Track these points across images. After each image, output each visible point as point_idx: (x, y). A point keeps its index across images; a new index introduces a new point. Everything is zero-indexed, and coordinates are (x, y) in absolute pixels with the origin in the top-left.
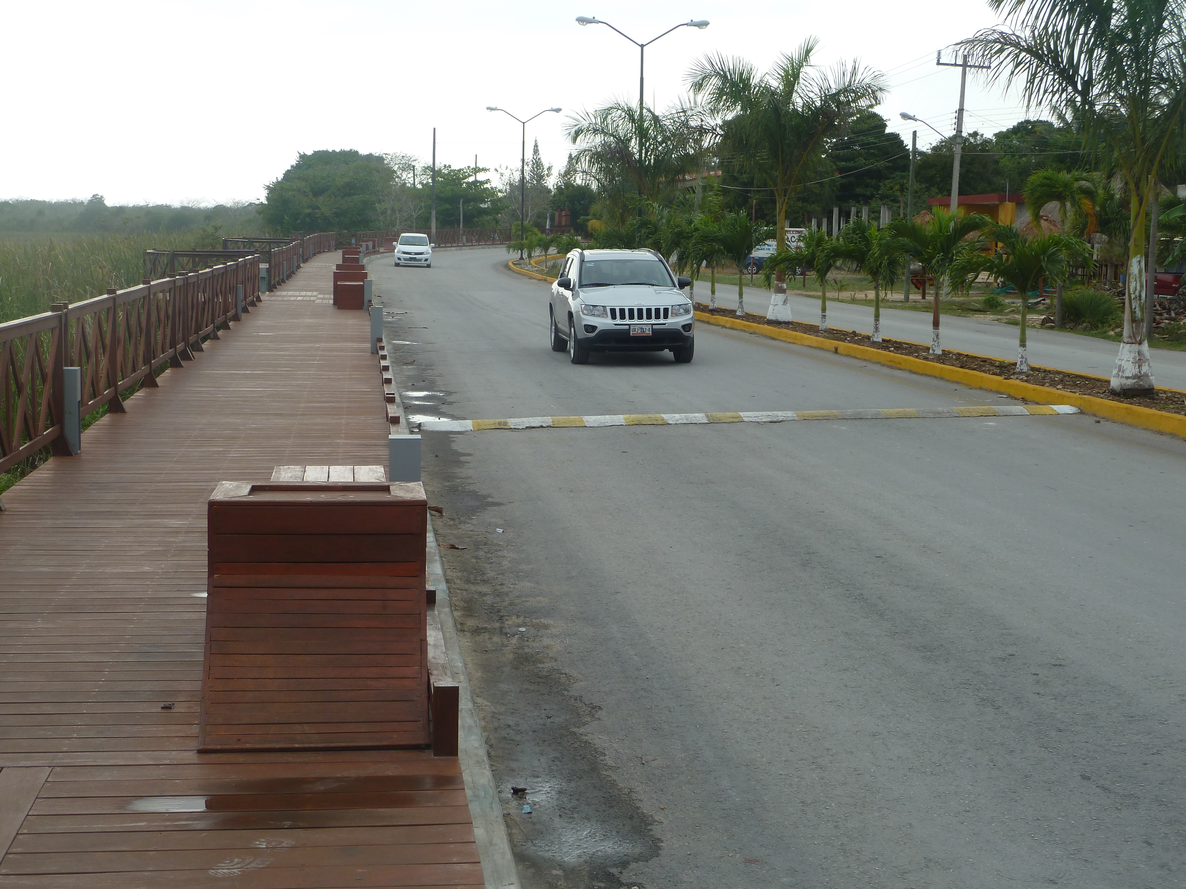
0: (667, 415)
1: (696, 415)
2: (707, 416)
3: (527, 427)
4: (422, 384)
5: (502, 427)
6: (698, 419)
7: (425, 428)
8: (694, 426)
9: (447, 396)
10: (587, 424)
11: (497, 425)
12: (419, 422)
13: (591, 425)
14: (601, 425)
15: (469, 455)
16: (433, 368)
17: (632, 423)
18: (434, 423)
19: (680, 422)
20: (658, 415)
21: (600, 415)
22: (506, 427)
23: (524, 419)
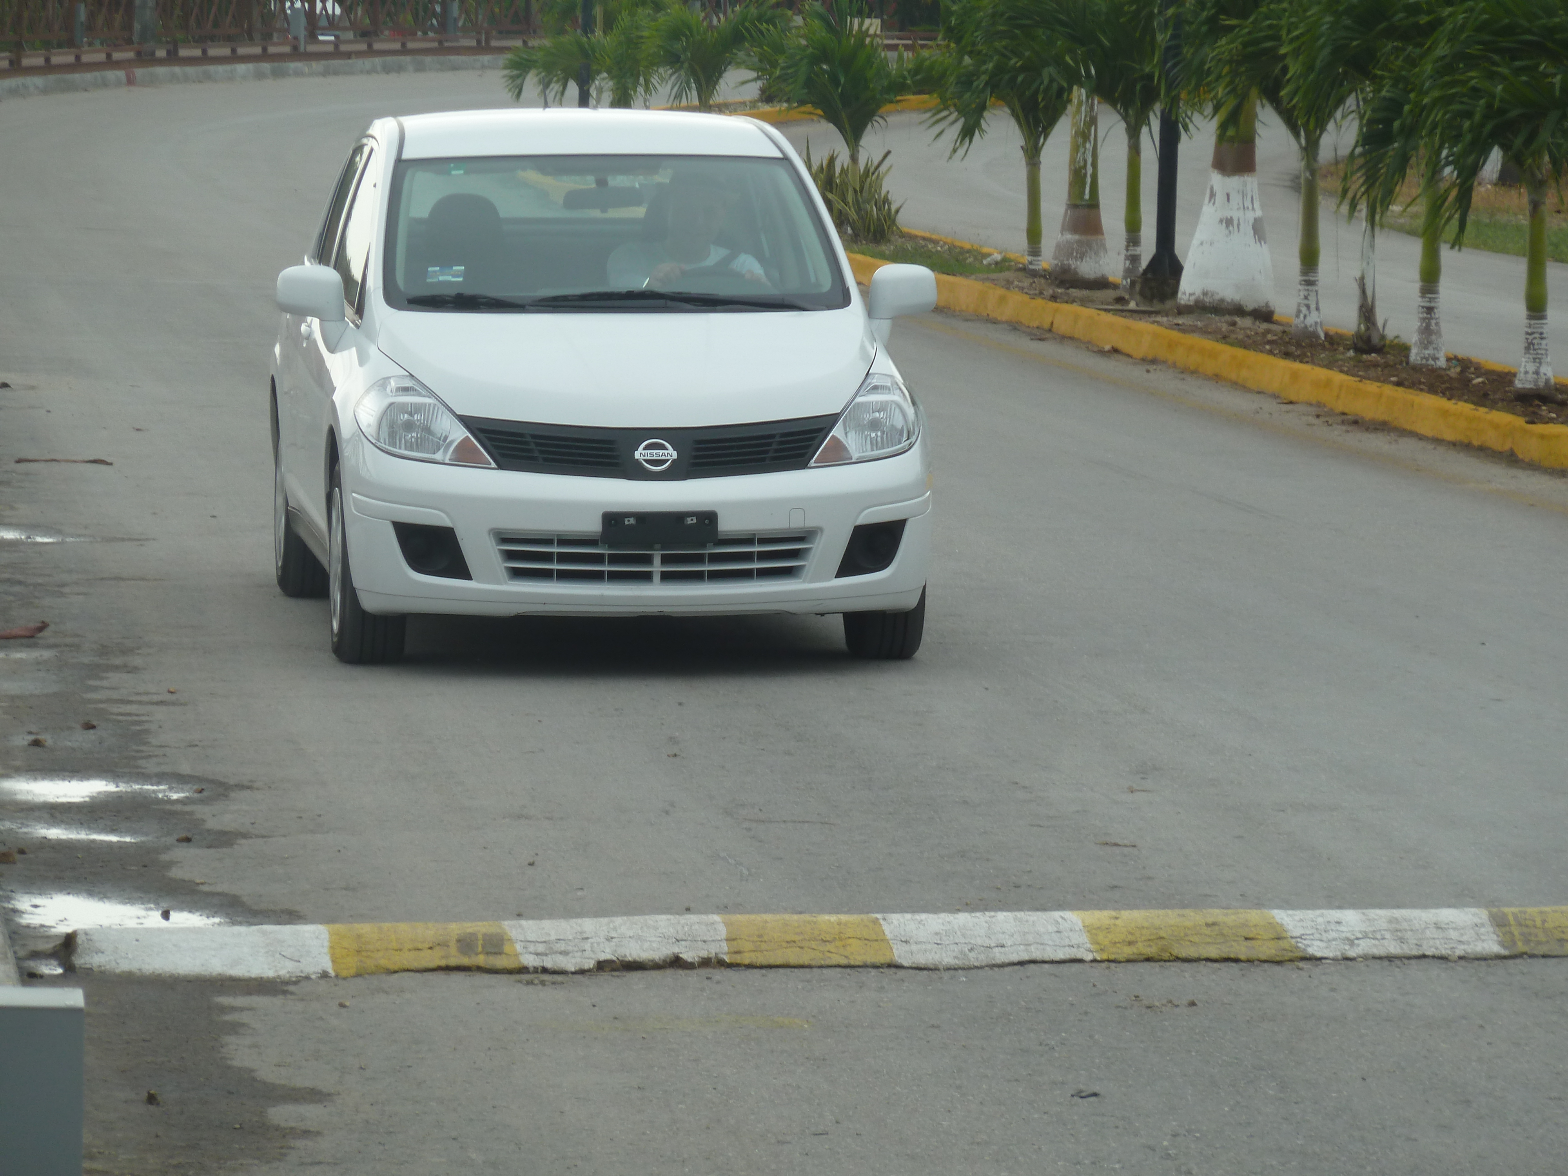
0: (1299, 914)
1: (1447, 915)
2: (1499, 922)
3: (602, 966)
4: (79, 740)
5: (481, 960)
6: (1454, 935)
7: (96, 961)
8: (1435, 970)
9: (202, 801)
10: (901, 954)
11: (453, 950)
12: (65, 929)
13: (922, 959)
14: (973, 958)
15: (314, 1096)
16: (137, 661)
17: (1128, 951)
18: (140, 937)
19: (1364, 947)
20: (1254, 916)
21: (969, 907)
22: (500, 962)
23: (588, 925)
